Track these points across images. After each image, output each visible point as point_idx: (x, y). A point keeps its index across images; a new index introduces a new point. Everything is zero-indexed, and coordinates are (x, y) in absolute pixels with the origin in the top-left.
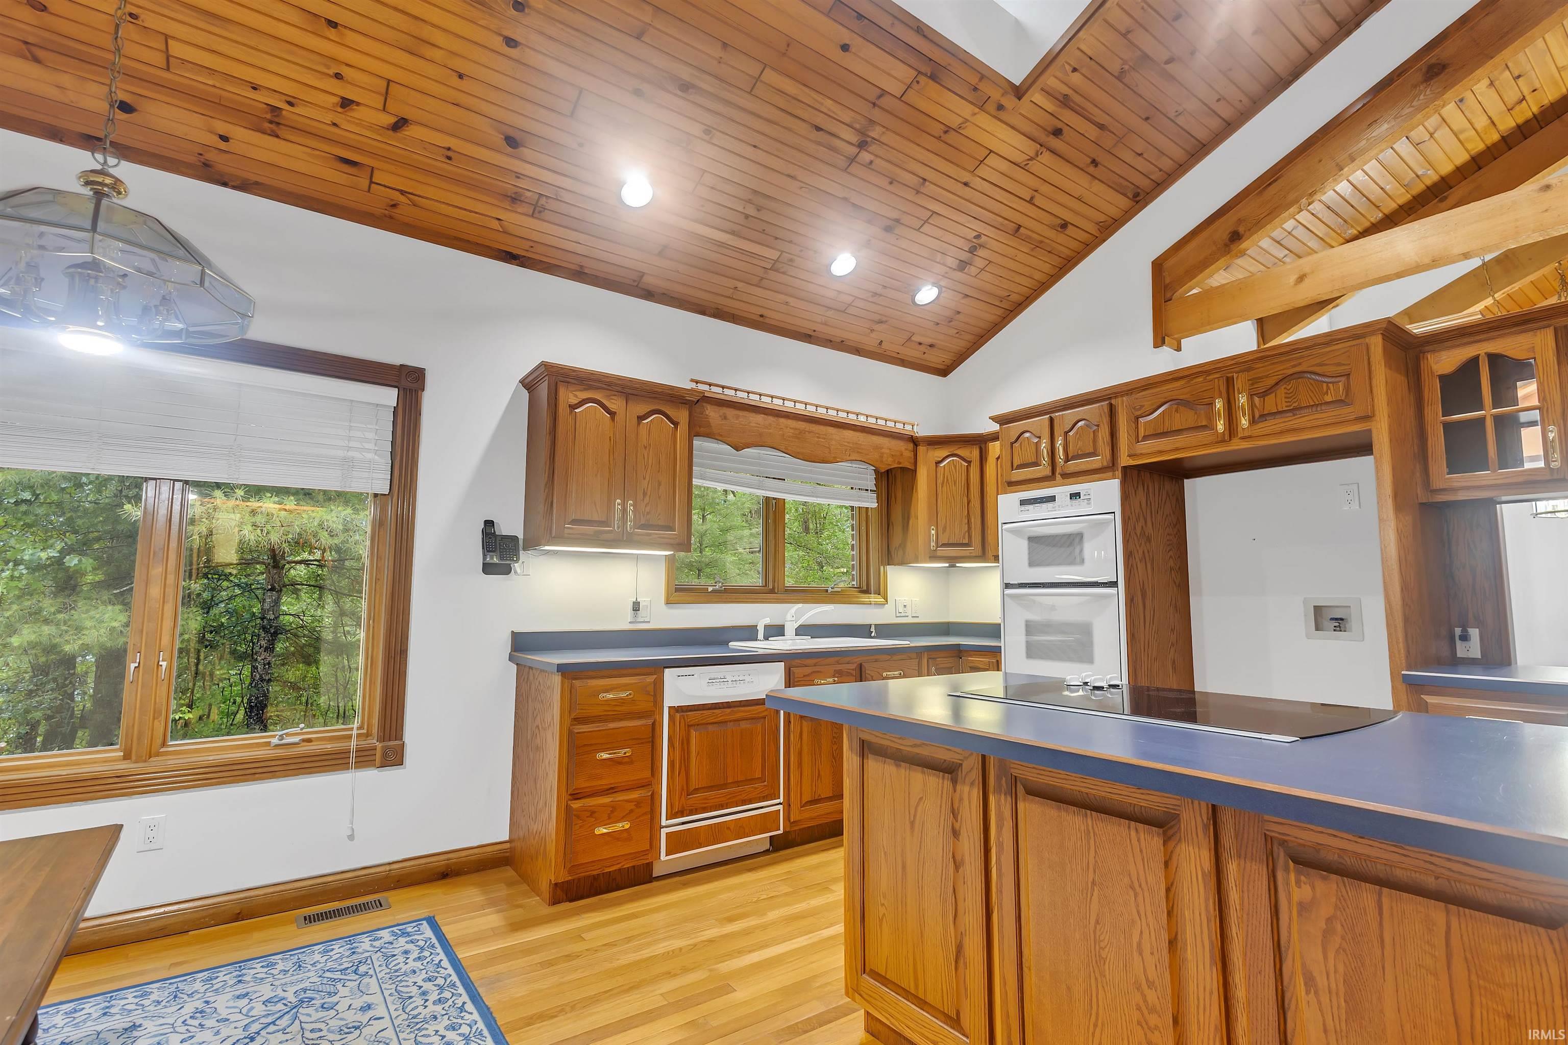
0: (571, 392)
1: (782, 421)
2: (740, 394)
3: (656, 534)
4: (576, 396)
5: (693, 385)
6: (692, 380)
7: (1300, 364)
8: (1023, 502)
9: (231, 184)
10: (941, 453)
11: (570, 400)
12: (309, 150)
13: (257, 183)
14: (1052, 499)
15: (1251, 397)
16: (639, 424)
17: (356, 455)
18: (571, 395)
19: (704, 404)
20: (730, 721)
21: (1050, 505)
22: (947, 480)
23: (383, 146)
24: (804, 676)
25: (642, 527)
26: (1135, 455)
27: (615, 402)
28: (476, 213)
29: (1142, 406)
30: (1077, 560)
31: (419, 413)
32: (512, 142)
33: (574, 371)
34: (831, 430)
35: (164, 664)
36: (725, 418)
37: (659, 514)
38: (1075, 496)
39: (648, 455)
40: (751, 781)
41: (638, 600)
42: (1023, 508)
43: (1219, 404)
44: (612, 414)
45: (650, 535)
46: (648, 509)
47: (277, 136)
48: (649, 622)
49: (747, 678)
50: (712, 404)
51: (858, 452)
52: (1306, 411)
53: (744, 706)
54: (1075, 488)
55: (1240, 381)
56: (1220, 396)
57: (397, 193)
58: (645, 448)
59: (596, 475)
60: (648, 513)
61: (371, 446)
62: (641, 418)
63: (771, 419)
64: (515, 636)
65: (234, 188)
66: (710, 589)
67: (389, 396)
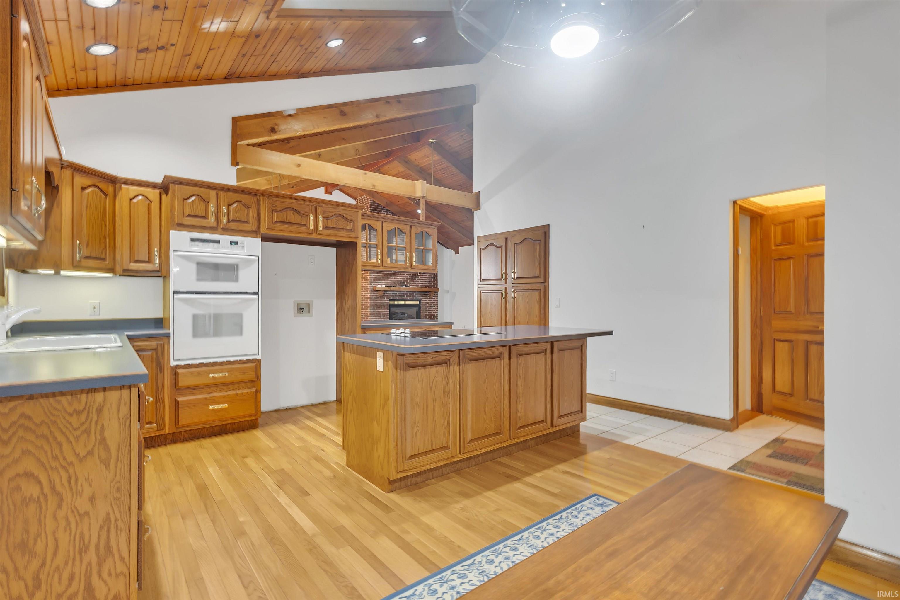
7: (340, 211)
8: (192, 240)
10: (87, 181)
14: (218, 242)
15: (323, 217)
21: (216, 245)
22: (90, 205)
26: (270, 229)
29: (276, 206)
30: (236, 279)
38: (233, 243)
42: (193, 243)
43: (311, 217)
52: (341, 230)
54: (235, 238)
55: (319, 210)
56: (312, 213)
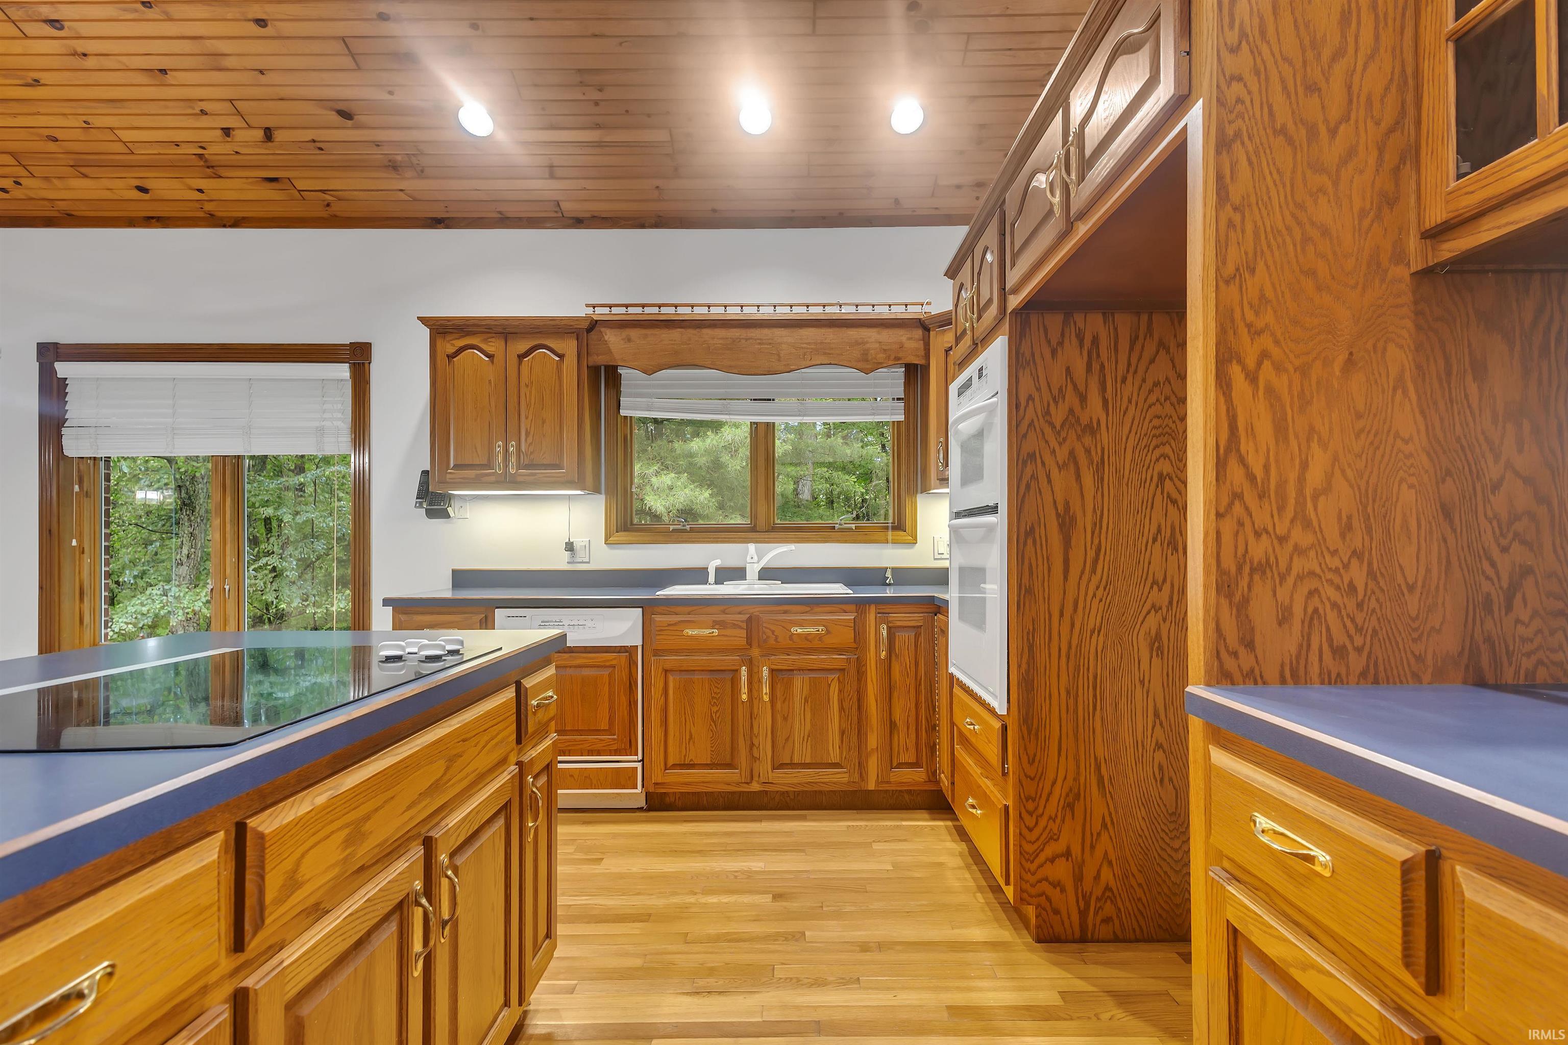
0: (448, 341)
1: (707, 332)
2: (697, 310)
3: (542, 473)
4: (453, 345)
5: (590, 310)
6: (587, 306)
9: (228, 224)
11: (447, 350)
12: (244, 180)
13: (244, 218)
14: (971, 381)
16: (520, 363)
17: (327, 424)
18: (448, 345)
19: (603, 330)
20: (570, 667)
21: (971, 391)
23: (271, 157)
24: (669, 625)
25: (527, 467)
27: (493, 344)
28: (382, 190)
31: (368, 382)
32: (346, 115)
33: (449, 321)
34: (778, 332)
35: (227, 587)
36: (629, 340)
37: (544, 453)
38: (980, 373)
39: (531, 392)
40: (597, 732)
41: (571, 540)
42: (960, 400)
44: (490, 356)
45: (534, 474)
46: (531, 449)
47: (220, 177)
48: (589, 562)
49: (589, 624)
50: (611, 328)
51: (825, 354)
53: (590, 652)
54: (982, 359)
57: (320, 193)
58: (527, 386)
59: (476, 420)
60: (531, 453)
61: (339, 415)
62: (521, 357)
63: (691, 332)
64: (455, 572)
65: (231, 226)
66: (672, 528)
67: (343, 371)
